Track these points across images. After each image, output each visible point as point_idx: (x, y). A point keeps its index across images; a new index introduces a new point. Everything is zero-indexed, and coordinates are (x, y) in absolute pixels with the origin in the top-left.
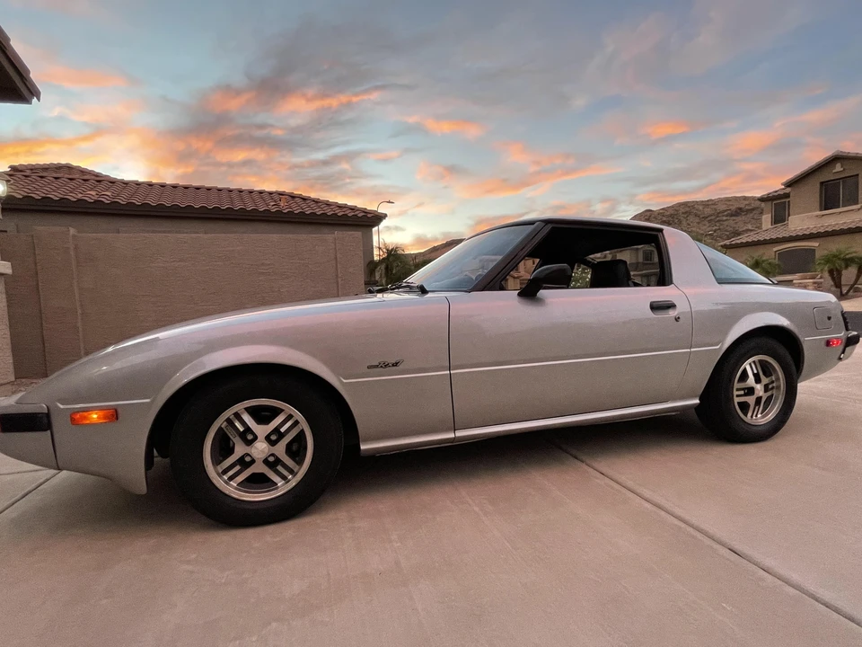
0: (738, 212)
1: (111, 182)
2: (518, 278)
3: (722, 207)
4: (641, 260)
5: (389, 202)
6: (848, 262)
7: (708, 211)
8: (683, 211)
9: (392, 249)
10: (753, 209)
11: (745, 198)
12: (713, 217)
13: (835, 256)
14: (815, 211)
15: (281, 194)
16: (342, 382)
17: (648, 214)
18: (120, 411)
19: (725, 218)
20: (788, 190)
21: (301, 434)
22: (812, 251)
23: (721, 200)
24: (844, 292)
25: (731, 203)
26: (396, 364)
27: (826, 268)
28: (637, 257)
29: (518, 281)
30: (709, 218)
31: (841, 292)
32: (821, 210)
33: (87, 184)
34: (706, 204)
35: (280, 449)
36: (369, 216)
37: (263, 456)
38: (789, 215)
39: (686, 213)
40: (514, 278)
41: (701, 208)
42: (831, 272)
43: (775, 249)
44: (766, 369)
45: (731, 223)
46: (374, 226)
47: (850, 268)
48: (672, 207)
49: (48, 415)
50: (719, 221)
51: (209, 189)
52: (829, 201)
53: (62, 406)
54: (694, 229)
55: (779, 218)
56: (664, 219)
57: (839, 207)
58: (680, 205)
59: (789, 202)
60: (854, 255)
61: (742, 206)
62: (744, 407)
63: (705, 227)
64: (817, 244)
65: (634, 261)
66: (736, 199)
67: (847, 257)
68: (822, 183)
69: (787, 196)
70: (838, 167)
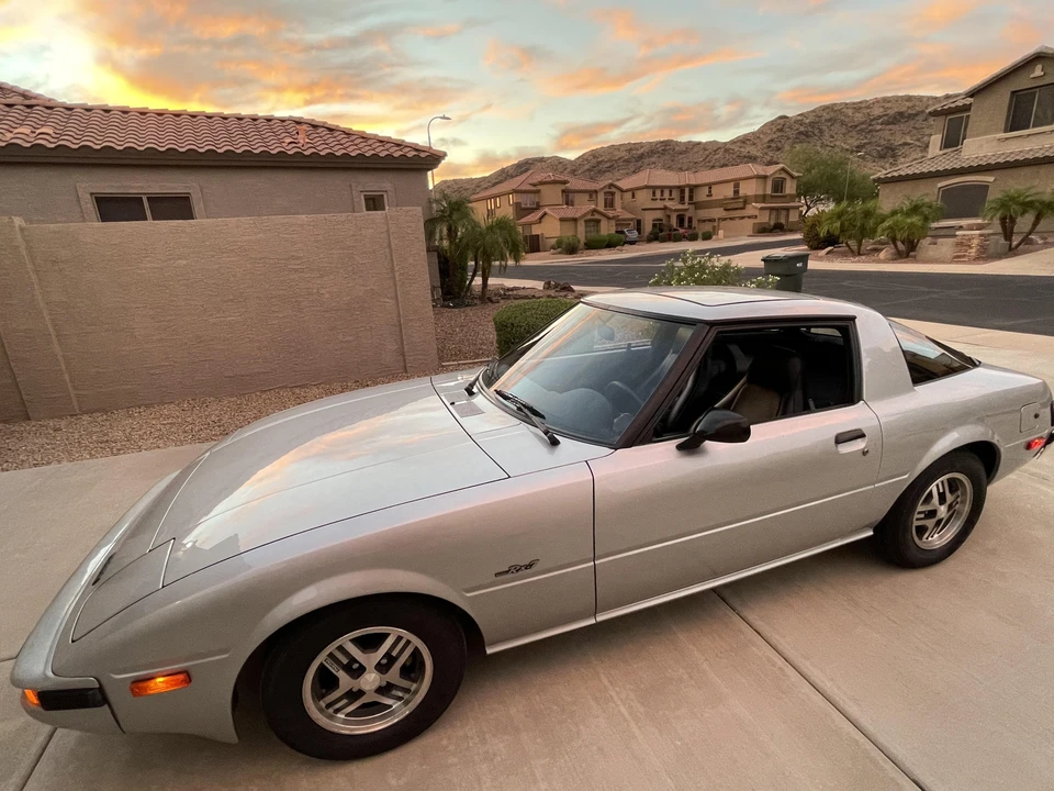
0: (900, 117)
1: (48, 108)
2: (613, 218)
3: (877, 111)
4: (769, 191)
5: (444, 118)
6: (1027, 206)
7: (859, 117)
8: (828, 117)
9: (456, 203)
10: (916, 115)
11: (909, 98)
12: (864, 126)
13: (1012, 199)
14: (997, 131)
15: (298, 122)
16: (464, 597)
17: (782, 121)
18: (192, 674)
19: (879, 127)
20: (969, 100)
21: (416, 653)
22: (984, 188)
23: (877, 101)
24: (1015, 243)
25: (889, 105)
26: (529, 566)
27: (998, 215)
28: (765, 190)
29: (613, 222)
30: (858, 128)
31: (1011, 245)
32: (1005, 131)
33: (14, 112)
34: (857, 107)
35: (394, 675)
36: (423, 155)
37: (374, 687)
38: (964, 138)
39: (830, 120)
40: (609, 218)
41: (850, 112)
42: (1003, 220)
43: (939, 185)
44: (954, 485)
45: (886, 135)
46: (429, 170)
47: (1027, 215)
48: (813, 111)
49: (101, 689)
50: (871, 131)
51: (193, 116)
52: (1018, 119)
53: (117, 677)
54: (838, 143)
55: (952, 141)
56: (802, 129)
57: (1028, 127)
58: (825, 108)
59: (968, 117)
60: (1037, 197)
61: (904, 109)
62: (921, 530)
63: (853, 140)
64: (991, 179)
65: (761, 193)
66: (897, 99)
67: (1028, 199)
68: (1013, 93)
69: (967, 108)
70: (1038, 72)
